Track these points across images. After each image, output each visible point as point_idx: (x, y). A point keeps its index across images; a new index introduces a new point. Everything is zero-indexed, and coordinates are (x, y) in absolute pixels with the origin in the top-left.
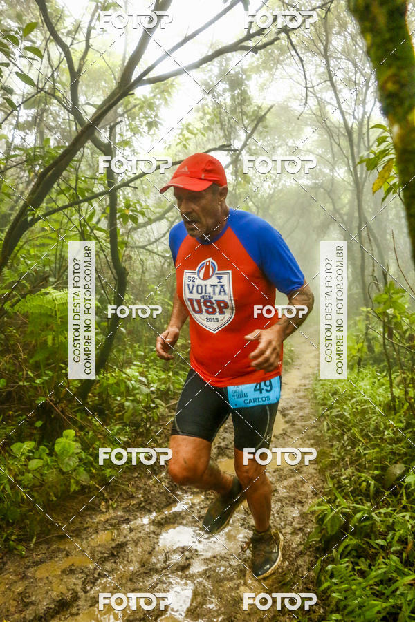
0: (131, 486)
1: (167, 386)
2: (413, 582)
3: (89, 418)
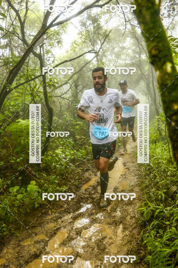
0: (61, 202)
1: (74, 157)
3: (42, 173)
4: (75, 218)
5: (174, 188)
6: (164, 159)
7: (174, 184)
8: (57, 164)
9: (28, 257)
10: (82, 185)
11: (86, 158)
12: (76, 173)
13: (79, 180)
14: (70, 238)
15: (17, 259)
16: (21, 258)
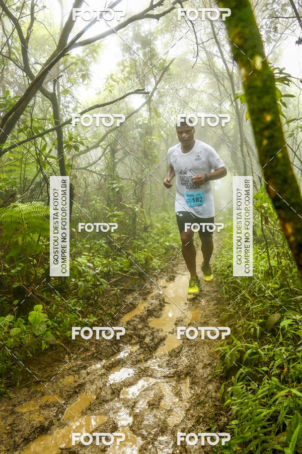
0: (86, 342)
1: (108, 268)
2: (287, 394)
3: (53, 295)
4: (110, 368)
5: (276, 317)
6: (260, 272)
7: (275, 309)
8: (79, 281)
9: (29, 431)
10: (121, 315)
11: (128, 272)
12: (111, 296)
13: (117, 306)
14: (102, 399)
15: (10, 435)
16: (16, 434)
